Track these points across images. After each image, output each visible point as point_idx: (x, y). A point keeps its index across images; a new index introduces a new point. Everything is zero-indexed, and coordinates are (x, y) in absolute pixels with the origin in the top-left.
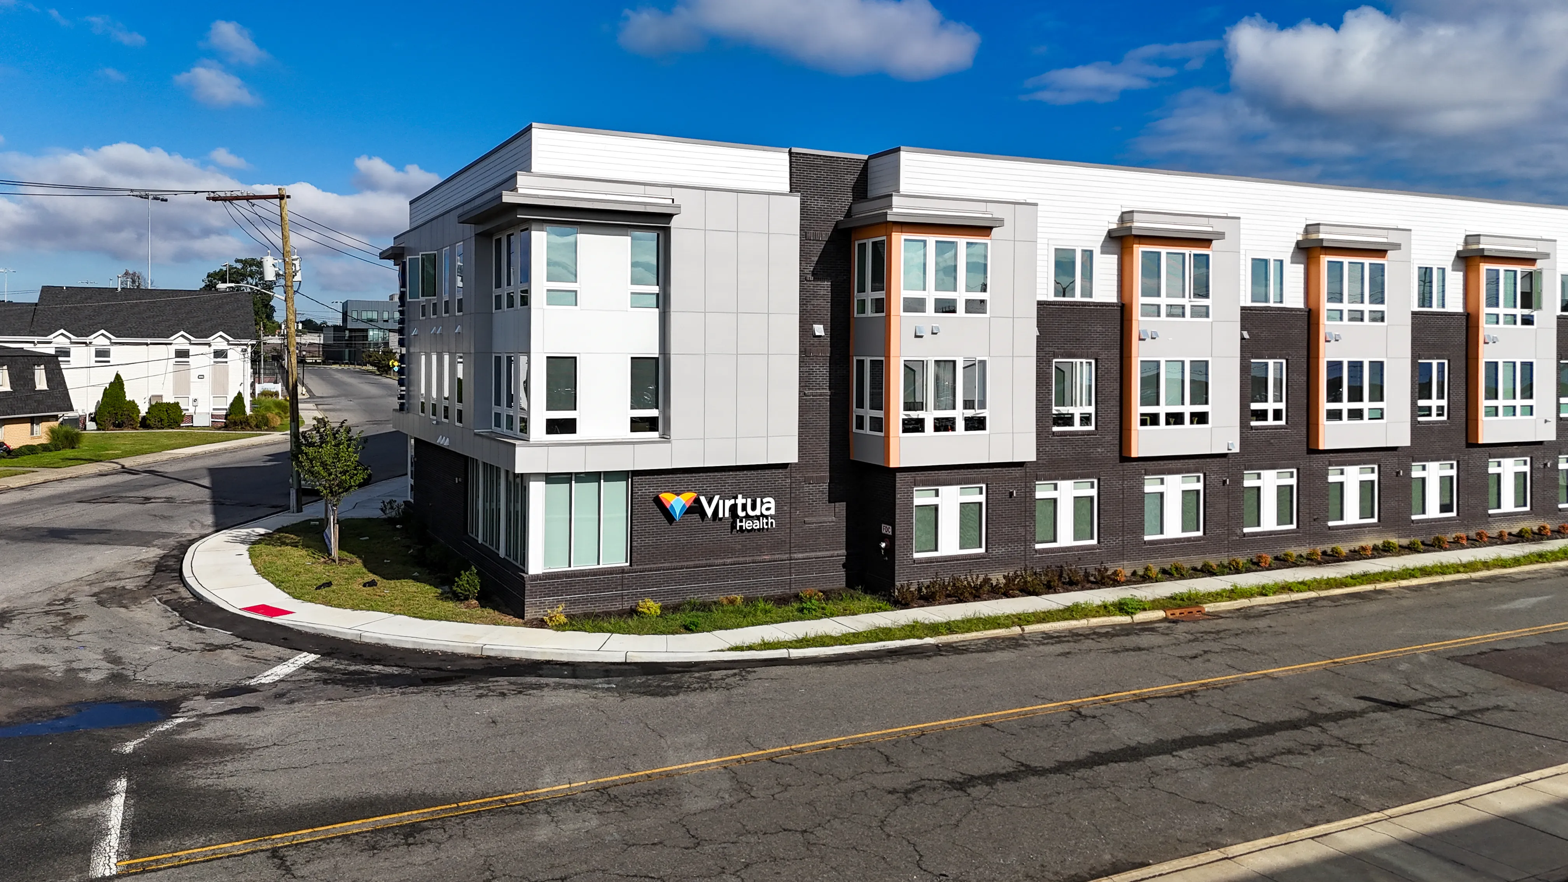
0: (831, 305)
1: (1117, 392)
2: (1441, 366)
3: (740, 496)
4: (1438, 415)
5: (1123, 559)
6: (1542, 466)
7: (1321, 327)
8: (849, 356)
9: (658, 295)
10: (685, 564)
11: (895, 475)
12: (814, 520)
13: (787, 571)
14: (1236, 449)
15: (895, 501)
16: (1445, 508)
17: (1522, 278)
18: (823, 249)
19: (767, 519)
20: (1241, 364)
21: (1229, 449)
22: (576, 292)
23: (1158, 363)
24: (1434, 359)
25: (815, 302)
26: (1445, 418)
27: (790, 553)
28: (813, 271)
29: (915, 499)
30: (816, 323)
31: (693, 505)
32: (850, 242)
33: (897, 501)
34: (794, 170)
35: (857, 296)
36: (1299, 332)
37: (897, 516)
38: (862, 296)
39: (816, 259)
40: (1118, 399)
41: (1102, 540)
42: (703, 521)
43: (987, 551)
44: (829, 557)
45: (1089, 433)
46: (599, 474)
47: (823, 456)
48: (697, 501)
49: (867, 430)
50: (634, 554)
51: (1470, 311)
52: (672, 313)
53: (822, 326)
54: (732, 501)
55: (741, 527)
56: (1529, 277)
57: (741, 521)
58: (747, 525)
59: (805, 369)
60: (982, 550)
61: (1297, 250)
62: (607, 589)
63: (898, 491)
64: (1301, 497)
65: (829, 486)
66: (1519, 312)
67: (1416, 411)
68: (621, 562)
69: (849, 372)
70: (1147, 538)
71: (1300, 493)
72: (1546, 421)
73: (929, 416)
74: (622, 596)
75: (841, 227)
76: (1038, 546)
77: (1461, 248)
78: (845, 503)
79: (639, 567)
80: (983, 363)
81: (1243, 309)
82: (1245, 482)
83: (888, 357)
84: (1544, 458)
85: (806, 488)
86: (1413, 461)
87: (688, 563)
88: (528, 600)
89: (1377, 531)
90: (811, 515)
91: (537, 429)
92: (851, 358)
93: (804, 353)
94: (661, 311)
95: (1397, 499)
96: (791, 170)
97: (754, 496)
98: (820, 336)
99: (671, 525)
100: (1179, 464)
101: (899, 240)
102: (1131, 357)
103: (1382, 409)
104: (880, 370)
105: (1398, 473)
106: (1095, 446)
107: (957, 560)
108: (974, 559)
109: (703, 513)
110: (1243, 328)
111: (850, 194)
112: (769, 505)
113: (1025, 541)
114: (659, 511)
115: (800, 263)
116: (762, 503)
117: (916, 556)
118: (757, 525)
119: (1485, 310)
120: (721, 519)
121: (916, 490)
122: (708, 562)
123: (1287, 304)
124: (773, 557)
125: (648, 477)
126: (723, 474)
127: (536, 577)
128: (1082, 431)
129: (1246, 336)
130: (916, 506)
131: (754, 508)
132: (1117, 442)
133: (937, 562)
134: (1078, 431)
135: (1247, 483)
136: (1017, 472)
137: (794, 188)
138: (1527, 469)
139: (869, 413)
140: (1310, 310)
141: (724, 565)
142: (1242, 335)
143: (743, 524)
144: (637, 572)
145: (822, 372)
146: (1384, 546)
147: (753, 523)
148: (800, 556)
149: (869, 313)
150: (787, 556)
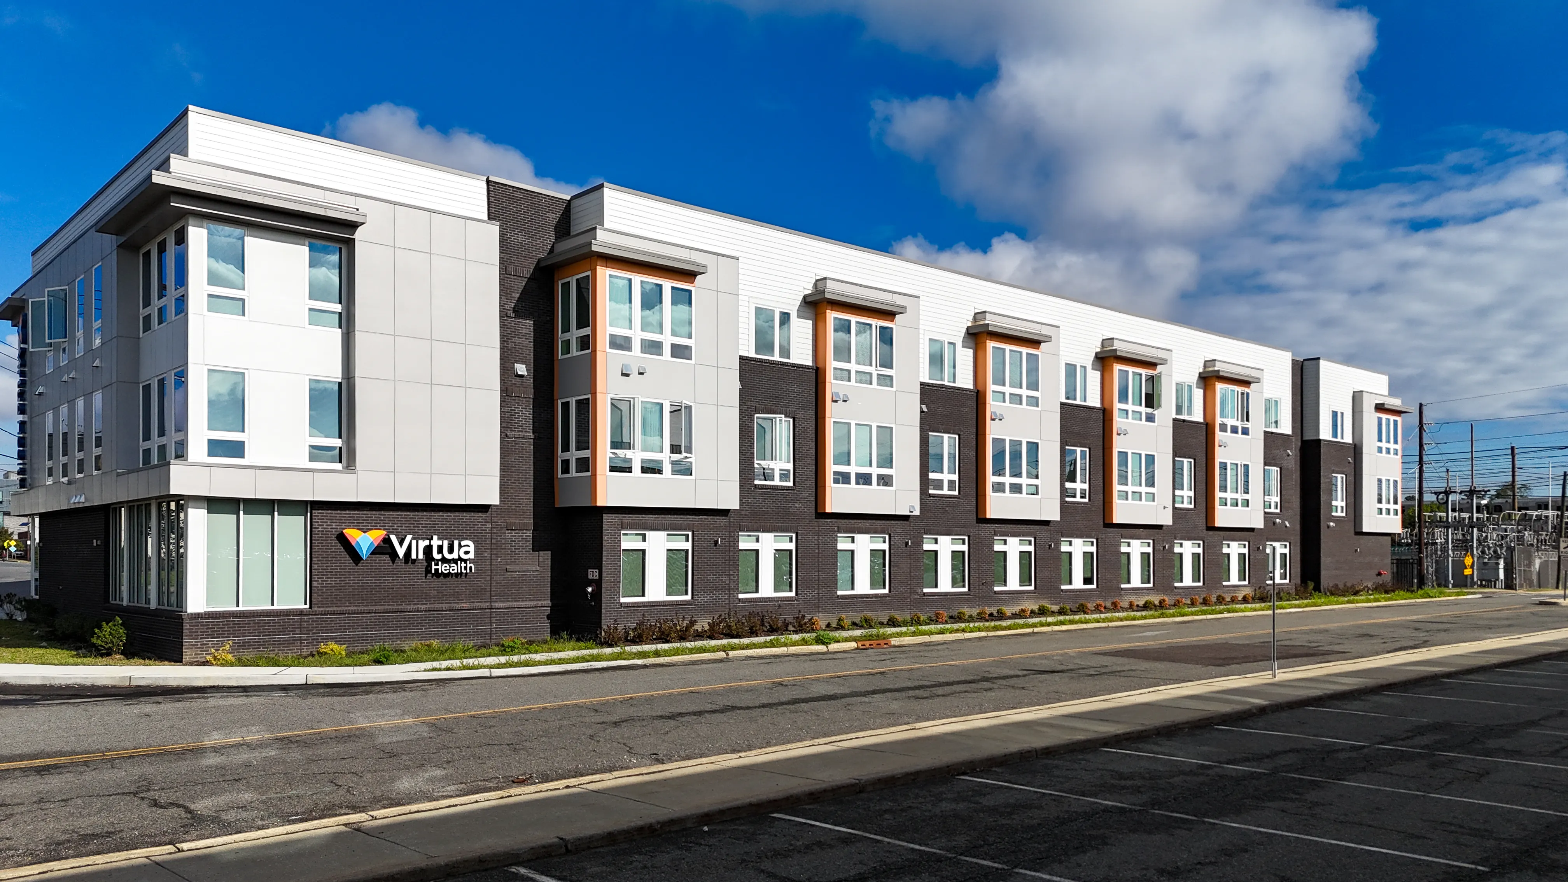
0: (534, 345)
1: (813, 451)
2: (1083, 453)
3: (435, 537)
4: (1082, 497)
5: (819, 612)
6: (1162, 548)
7: (988, 406)
8: (553, 400)
9: (340, 314)
10: (373, 608)
11: (602, 517)
12: (517, 568)
13: (487, 620)
14: (917, 512)
15: (602, 543)
16: (1087, 581)
17: (1146, 381)
18: (525, 286)
19: (466, 563)
20: (920, 435)
21: (911, 512)
22: (243, 300)
23: (849, 424)
24: (1077, 446)
25: (517, 340)
26: (1086, 500)
27: (491, 602)
28: (514, 308)
29: (622, 542)
30: (517, 362)
31: (382, 544)
32: (553, 282)
33: (604, 543)
34: (492, 199)
35: (561, 337)
36: (969, 410)
37: (604, 559)
38: (567, 336)
39: (518, 295)
40: (814, 458)
41: (800, 592)
42: (393, 563)
43: (692, 598)
44: (533, 607)
45: (787, 488)
46: (272, 502)
47: (527, 501)
48: (387, 541)
49: (573, 473)
50: (315, 595)
51: (1106, 406)
52: (357, 333)
53: (524, 366)
54: (427, 542)
55: (437, 570)
56: (1151, 379)
57: (437, 564)
58: (443, 568)
59: (506, 409)
60: (688, 597)
61: (966, 335)
62: (283, 632)
63: (605, 532)
64: (971, 562)
65: (533, 533)
66: (1143, 409)
67: (1064, 492)
68: (299, 604)
69: (553, 416)
70: (840, 593)
71: (971, 558)
72: (1165, 508)
73: (636, 456)
74: (301, 640)
75: (543, 264)
76: (741, 596)
77: (1098, 350)
78: (550, 552)
79: (321, 609)
80: (689, 408)
81: (922, 384)
82: (924, 545)
83: (594, 394)
84: (1163, 541)
85: (509, 535)
86: (1063, 536)
87: (377, 608)
88: (186, 641)
89: (1034, 598)
90: (514, 563)
91: (197, 449)
92: (555, 402)
93: (506, 393)
94: (345, 331)
95: (1049, 569)
96: (488, 199)
97: (451, 536)
98: (522, 376)
99: (357, 565)
100: (867, 523)
101: (604, 275)
102: (825, 418)
103: (1037, 486)
104: (586, 408)
105: (1050, 546)
106: (794, 501)
107: (664, 606)
108: (681, 605)
109: (394, 554)
110: (922, 402)
111: (552, 234)
112: (468, 549)
113: (729, 590)
114: (342, 550)
115: (500, 298)
116: (460, 546)
117: (623, 600)
118: (454, 569)
119: (1117, 406)
120: (414, 561)
121: (624, 534)
122: (400, 607)
123: (958, 384)
124: (472, 605)
125: (329, 512)
126: (416, 513)
127: (197, 616)
128: (781, 486)
129: (925, 409)
130: (624, 550)
131: (451, 550)
132: (813, 499)
133: (644, 606)
134: (778, 486)
135: (926, 547)
136: (721, 521)
137: (492, 216)
138: (1150, 550)
139: (574, 455)
140: (978, 391)
141: (418, 611)
142: (921, 408)
143: (439, 567)
144: (318, 615)
145: (525, 414)
146: (1039, 610)
147: (450, 567)
148: (502, 605)
149: (574, 352)
150: (488, 604)
